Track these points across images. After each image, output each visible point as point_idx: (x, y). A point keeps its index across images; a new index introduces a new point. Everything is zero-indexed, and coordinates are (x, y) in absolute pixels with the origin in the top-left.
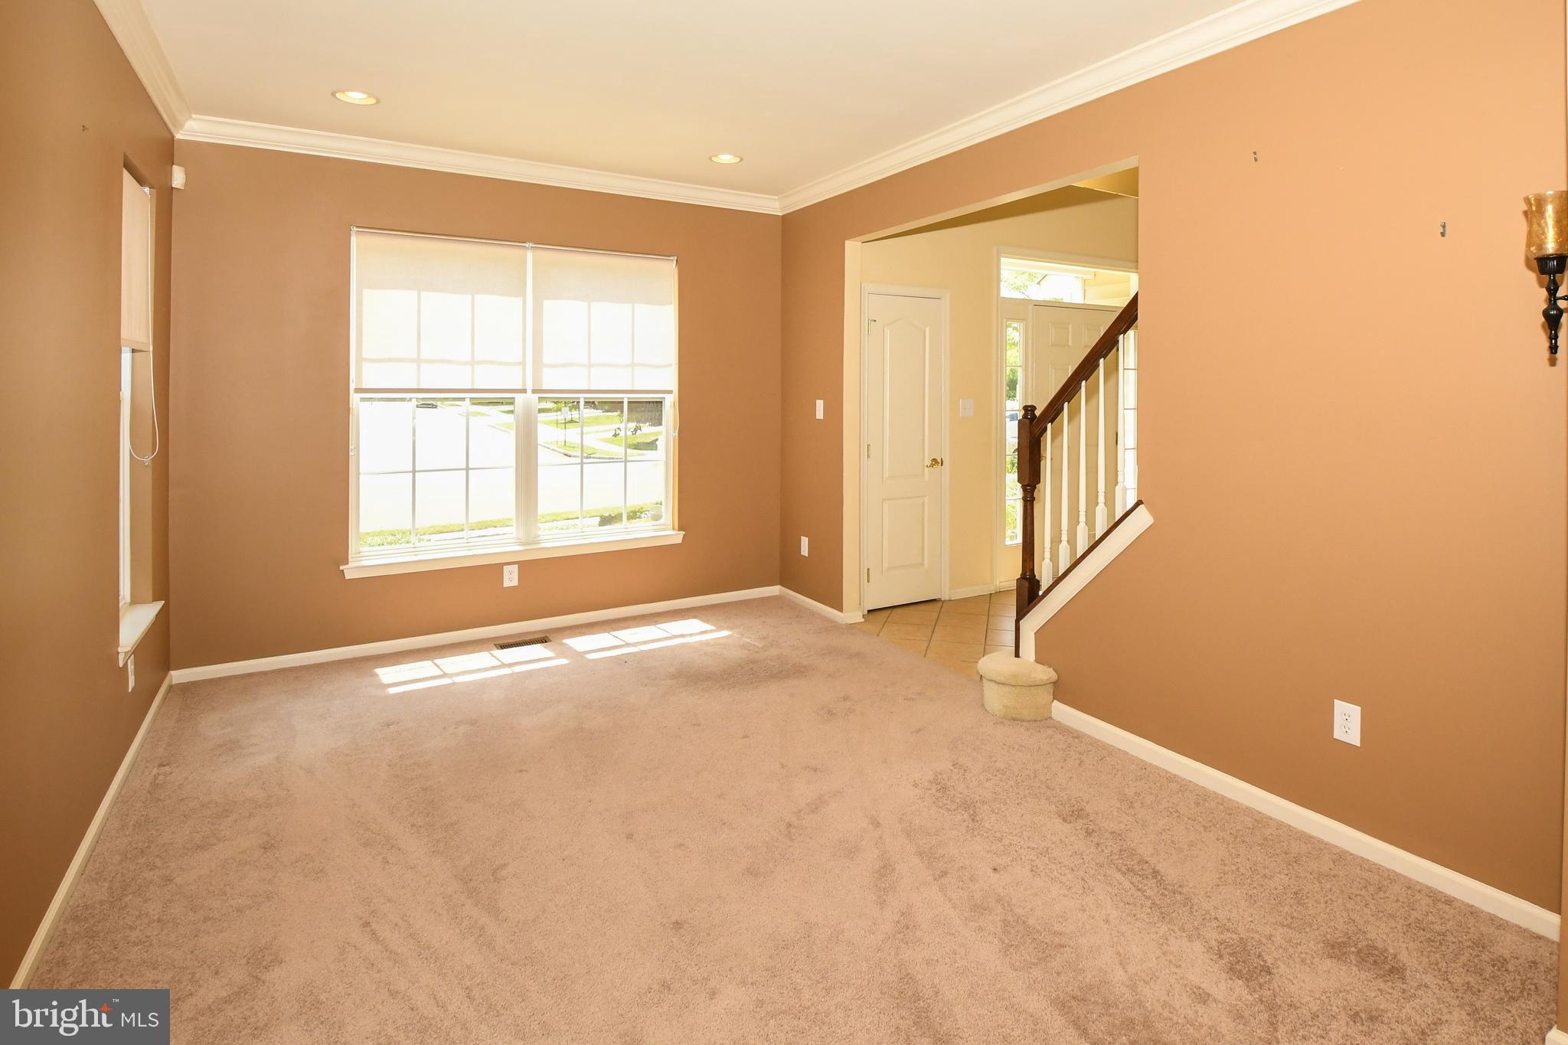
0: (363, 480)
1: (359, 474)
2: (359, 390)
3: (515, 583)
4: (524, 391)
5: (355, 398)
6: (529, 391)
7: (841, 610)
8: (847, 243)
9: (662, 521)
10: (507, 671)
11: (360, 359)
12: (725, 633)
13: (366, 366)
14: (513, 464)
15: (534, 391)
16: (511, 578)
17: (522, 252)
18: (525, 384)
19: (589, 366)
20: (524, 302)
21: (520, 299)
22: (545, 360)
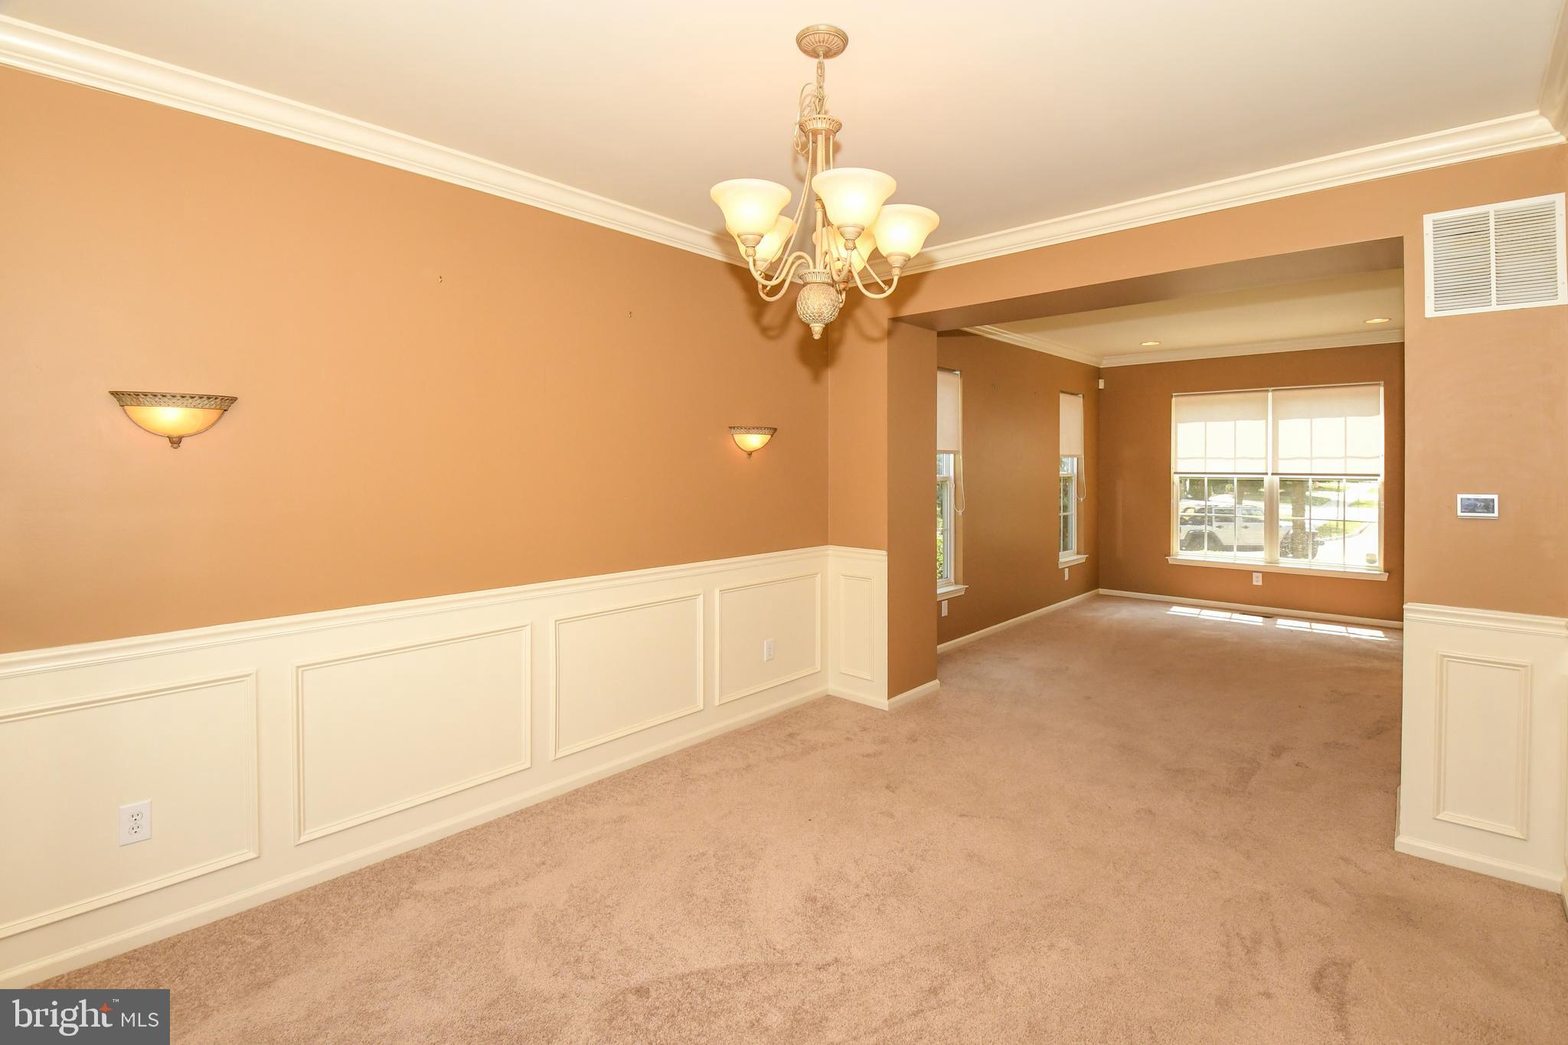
3: (1260, 583)
4: (1267, 474)
5: (1174, 477)
6: (1270, 474)
9: (1375, 565)
11: (1176, 456)
12: (1384, 639)
13: (1180, 460)
14: (1264, 518)
15: (1273, 474)
16: (1257, 580)
17: (1266, 393)
18: (1267, 470)
19: (1311, 459)
20: (1267, 422)
21: (1264, 421)
22: (1281, 455)
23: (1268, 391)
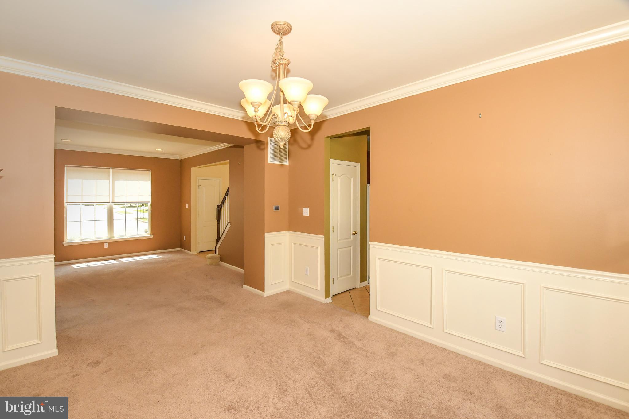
0: (68, 223)
1: (67, 222)
2: (66, 202)
3: (108, 247)
4: (110, 202)
5: (66, 204)
6: (111, 202)
7: (191, 251)
8: (192, 168)
9: (148, 233)
10: (104, 264)
11: (67, 195)
12: (161, 257)
13: (68, 197)
14: (107, 219)
15: (112, 202)
16: (106, 246)
17: (109, 170)
18: (110, 200)
19: (127, 196)
20: (110, 182)
21: (109, 181)
22: (115, 195)
23: (110, 169)
